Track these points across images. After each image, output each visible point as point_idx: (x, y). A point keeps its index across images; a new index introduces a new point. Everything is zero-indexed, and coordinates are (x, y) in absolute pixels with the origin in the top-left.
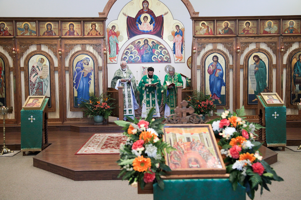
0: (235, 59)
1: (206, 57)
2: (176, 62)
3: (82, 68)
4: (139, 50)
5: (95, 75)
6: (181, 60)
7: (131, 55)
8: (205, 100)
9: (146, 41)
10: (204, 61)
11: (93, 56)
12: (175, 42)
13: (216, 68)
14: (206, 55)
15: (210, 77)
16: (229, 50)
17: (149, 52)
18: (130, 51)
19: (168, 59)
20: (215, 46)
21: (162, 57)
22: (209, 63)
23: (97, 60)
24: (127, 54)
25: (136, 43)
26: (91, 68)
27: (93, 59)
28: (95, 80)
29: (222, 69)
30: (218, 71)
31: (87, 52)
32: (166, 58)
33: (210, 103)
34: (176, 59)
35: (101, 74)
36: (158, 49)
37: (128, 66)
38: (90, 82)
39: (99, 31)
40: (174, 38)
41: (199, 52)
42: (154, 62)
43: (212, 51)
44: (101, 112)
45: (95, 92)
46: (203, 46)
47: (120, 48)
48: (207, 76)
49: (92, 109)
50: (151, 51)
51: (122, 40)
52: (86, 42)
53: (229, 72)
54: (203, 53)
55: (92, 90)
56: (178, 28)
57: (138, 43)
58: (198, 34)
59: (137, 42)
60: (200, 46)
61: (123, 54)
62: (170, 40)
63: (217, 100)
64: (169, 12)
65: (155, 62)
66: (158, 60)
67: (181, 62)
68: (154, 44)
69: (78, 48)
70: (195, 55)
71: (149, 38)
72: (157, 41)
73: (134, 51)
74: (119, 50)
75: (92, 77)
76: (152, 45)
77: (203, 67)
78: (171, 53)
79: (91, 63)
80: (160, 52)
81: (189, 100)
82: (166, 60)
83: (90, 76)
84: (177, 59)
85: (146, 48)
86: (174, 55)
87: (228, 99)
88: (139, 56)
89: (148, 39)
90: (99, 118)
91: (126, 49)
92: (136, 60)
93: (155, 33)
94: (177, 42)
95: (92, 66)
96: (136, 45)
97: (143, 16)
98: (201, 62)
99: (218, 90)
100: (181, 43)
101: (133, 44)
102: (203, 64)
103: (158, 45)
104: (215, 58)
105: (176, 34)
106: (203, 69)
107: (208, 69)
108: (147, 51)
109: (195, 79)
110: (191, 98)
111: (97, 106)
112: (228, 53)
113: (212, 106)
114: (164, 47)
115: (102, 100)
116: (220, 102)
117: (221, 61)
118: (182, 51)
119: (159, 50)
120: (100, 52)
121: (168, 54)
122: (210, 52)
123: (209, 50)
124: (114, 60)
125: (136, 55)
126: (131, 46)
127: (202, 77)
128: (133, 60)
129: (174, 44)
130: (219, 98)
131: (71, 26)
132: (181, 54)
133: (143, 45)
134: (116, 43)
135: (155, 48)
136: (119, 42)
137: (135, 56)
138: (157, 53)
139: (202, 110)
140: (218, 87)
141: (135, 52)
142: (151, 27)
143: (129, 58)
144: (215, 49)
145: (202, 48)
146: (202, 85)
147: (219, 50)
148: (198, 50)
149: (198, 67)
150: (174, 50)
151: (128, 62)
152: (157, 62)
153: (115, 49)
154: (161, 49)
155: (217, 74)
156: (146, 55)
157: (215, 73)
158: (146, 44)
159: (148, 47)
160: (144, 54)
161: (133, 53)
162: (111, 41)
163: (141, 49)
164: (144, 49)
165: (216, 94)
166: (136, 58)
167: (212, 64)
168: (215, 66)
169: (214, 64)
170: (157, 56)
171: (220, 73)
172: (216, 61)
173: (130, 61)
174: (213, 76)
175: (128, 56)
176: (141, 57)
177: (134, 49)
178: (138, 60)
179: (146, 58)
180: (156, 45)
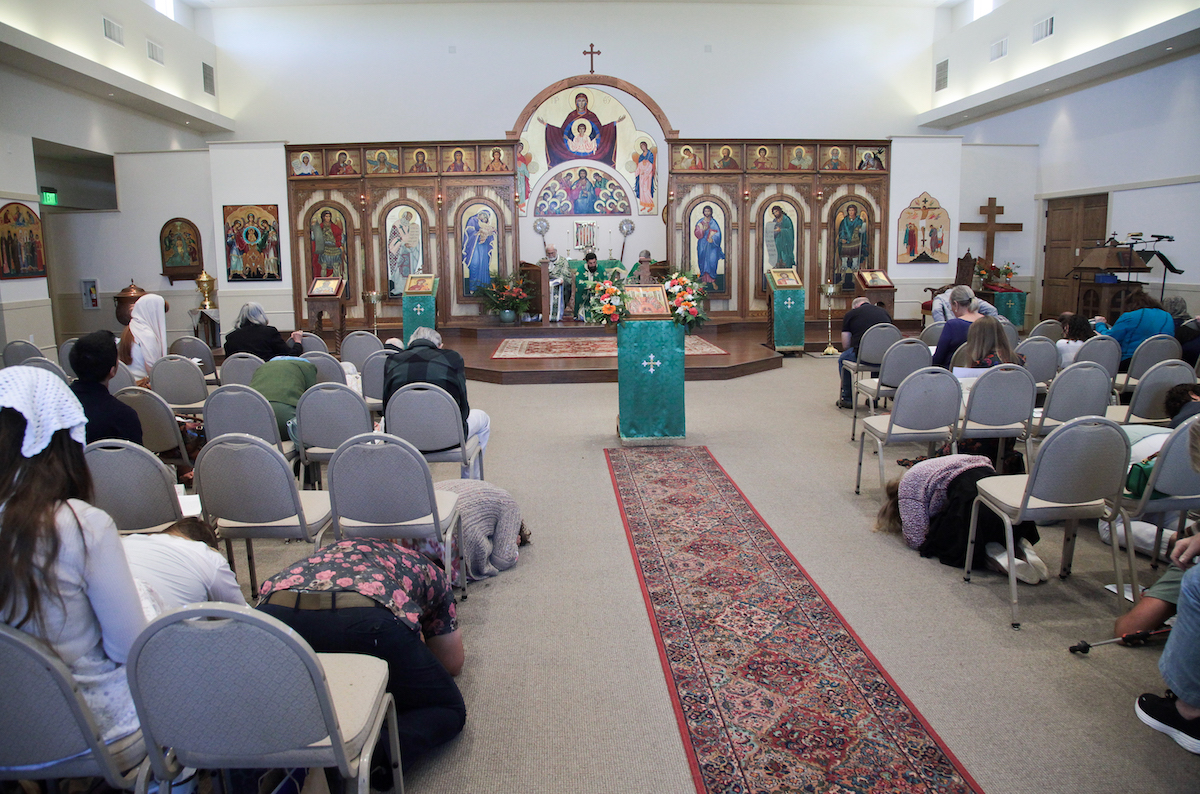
0: (740, 212)
2: (641, 213)
3: (478, 229)
4: (569, 190)
6: (652, 209)
7: (554, 200)
9: (583, 173)
10: (688, 215)
12: (639, 176)
13: (709, 227)
14: (692, 204)
15: (699, 243)
16: (732, 197)
17: (589, 193)
18: (551, 191)
19: (625, 207)
20: (707, 188)
21: (613, 203)
23: (502, 214)
24: (545, 197)
25: (563, 177)
26: (493, 228)
29: (718, 230)
30: (712, 233)
32: (622, 205)
34: (641, 207)
35: (509, 239)
36: (606, 189)
37: (548, 222)
38: (490, 252)
39: (506, 163)
40: (637, 167)
41: (680, 200)
42: (599, 213)
44: (511, 303)
45: (500, 270)
46: (686, 188)
47: (531, 186)
48: (694, 241)
49: (497, 299)
50: (592, 192)
51: (537, 171)
52: (484, 182)
53: (730, 235)
54: (686, 200)
55: (493, 266)
56: (644, 147)
57: (568, 177)
58: (678, 168)
59: (564, 174)
60: (681, 190)
61: (539, 197)
63: (711, 283)
64: (628, 116)
66: (607, 209)
67: (650, 213)
68: (597, 178)
69: (470, 194)
70: (672, 205)
72: (604, 172)
73: (560, 193)
74: (531, 190)
75: (494, 243)
76: (595, 180)
77: (687, 226)
78: (631, 195)
79: (492, 219)
80: (610, 194)
82: (622, 210)
83: (491, 243)
84: (643, 207)
85: (583, 185)
87: (730, 281)
88: (570, 201)
90: (508, 314)
92: (563, 209)
93: (600, 156)
94: (642, 174)
96: (564, 180)
97: (577, 123)
98: (682, 218)
99: (712, 266)
100: (651, 176)
101: (557, 178)
102: (686, 220)
103: (606, 180)
104: (706, 210)
105: (641, 158)
107: (696, 230)
108: (585, 192)
111: (504, 294)
112: (729, 203)
114: (618, 185)
115: (511, 284)
116: (716, 287)
118: (652, 192)
119: (608, 191)
120: (508, 199)
121: (626, 197)
122: (699, 199)
123: (697, 196)
124: (522, 210)
125: (563, 200)
126: (553, 181)
127: (685, 243)
128: (557, 211)
129: (638, 178)
130: (713, 279)
131: (458, 154)
132: (651, 198)
133: (578, 181)
134: (524, 178)
135: (601, 185)
136: (530, 174)
137: (561, 202)
138: (604, 196)
140: (712, 261)
141: (561, 195)
142: (592, 146)
144: (707, 194)
145: (684, 194)
146: (685, 257)
147: (713, 196)
148: (678, 195)
149: (677, 226)
150: (638, 190)
151: (549, 214)
152: (605, 213)
153: (524, 188)
154: (611, 188)
155: (710, 237)
156: (583, 201)
157: (706, 236)
158: (583, 179)
159: (587, 184)
160: (579, 197)
161: (557, 197)
163: (573, 188)
164: (579, 187)
165: (709, 272)
166: (563, 206)
167: (702, 220)
168: (707, 224)
169: (706, 220)
170: (604, 202)
171: (715, 237)
172: (709, 215)
173: (552, 212)
174: (704, 242)
175: (549, 201)
176: (572, 203)
177: (560, 188)
178: (567, 209)
179: (582, 206)
180: (602, 180)
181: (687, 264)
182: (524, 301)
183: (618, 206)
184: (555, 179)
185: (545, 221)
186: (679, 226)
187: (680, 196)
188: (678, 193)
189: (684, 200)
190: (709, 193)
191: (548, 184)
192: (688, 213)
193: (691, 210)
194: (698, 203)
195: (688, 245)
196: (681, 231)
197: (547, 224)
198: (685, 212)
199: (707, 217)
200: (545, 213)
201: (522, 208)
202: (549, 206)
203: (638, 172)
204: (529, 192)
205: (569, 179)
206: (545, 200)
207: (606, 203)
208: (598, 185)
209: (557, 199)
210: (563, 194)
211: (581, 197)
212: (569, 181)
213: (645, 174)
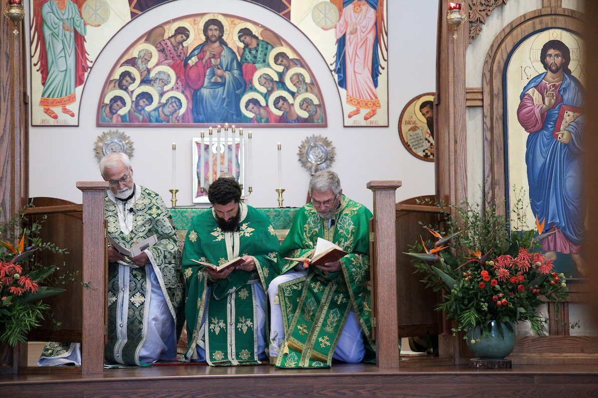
1: (509, 49)
2: (349, 122)
4: (181, 67)
6: (374, 113)
8: (513, 250)
9: (214, 27)
10: (499, 67)
12: (344, 36)
13: (560, 100)
14: (510, 37)
15: (531, 143)
17: (227, 75)
18: (138, 69)
19: (311, 108)
21: (284, 99)
22: (525, 77)
24: (124, 82)
25: (166, 36)
30: (569, 117)
32: (306, 104)
33: (539, 264)
34: (349, 108)
36: (269, 66)
40: (340, 16)
41: (476, 24)
42: (251, 120)
43: (537, 20)
47: (91, 57)
48: (518, 137)
50: (236, 72)
51: (104, 20)
54: (493, 27)
57: (179, 37)
59: (170, 31)
61: (108, 82)
62: (323, 24)
63: (569, 256)
65: (256, 124)
66: (270, 113)
67: (371, 122)
68: (248, 39)
71: (225, 15)
72: (262, 26)
73: (159, 73)
74: (90, 65)
76: (242, 45)
77: (497, 95)
78: (327, 81)
80: (276, 78)
81: (432, 251)
82: (304, 115)
84: (354, 109)
85: (214, 57)
86: (342, 90)
88: (183, 92)
89: (221, 18)
91: (122, 61)
92: (167, 110)
94: (351, 33)
96: (169, 44)
98: (484, 75)
99: (570, 207)
100: (371, 37)
101: (152, 39)
102: (494, 81)
103: (268, 45)
104: (551, 51)
106: (497, 105)
107: (521, 107)
108: (219, 72)
109: (456, 151)
110: (442, 240)
113: (546, 278)
114: (296, 57)
116: (583, 266)
118: (375, 74)
119: (273, 70)
121: (314, 85)
122: (530, 22)
123: (524, 16)
124: (65, 111)
125: (166, 88)
126: (143, 46)
127: (492, 143)
128: (153, 114)
129: (341, 43)
130: (575, 244)
132: (372, 87)
133: (201, 48)
134: (73, 34)
135: (255, 57)
136: (88, 27)
137: (161, 95)
138: (263, 81)
139: (501, 295)
140: (570, 193)
141: (162, 76)
143: (136, 103)
144: (553, 9)
145: (488, 7)
146: (492, 182)
147: (570, 14)
148: (470, 11)
149: (469, 96)
150: (341, 69)
151: (129, 121)
152: (266, 121)
153: (72, 60)
154: (280, 65)
155: (562, 128)
156: (214, 92)
157: (552, 123)
158: (215, 42)
159: (223, 53)
160: (206, 84)
161: (152, 82)
162: (49, 24)
163: (190, 62)
164: (204, 61)
165: (564, 225)
166: (166, 104)
167: (540, 79)
168: (552, 91)
169: (551, 79)
170: (264, 95)
171: (577, 127)
172: (558, 65)
173: (141, 117)
174: (545, 139)
175: (132, 92)
176: (189, 97)
177: (159, 60)
178: (175, 111)
179: (214, 104)
180: (258, 45)
181: (500, 200)
182: (27, 300)
183: (295, 105)
184: (147, 40)
185: (123, 137)
186: (475, 97)
187: (477, 14)
188: (472, 6)
189: (488, 25)
190: (559, 4)
191: (131, 50)
192: (499, 63)
193: (509, 52)
194: (527, 33)
195: (499, 149)
196: (479, 110)
197: (129, 145)
198: (490, 57)
199: (553, 72)
200: (123, 118)
201: (68, 107)
202: (133, 102)
203: (342, 28)
204: (84, 69)
205: (181, 40)
206: (124, 87)
207: (267, 98)
208: (249, 57)
209: (153, 86)
210: (166, 75)
211: (210, 84)
212: (181, 47)
213: (359, 32)
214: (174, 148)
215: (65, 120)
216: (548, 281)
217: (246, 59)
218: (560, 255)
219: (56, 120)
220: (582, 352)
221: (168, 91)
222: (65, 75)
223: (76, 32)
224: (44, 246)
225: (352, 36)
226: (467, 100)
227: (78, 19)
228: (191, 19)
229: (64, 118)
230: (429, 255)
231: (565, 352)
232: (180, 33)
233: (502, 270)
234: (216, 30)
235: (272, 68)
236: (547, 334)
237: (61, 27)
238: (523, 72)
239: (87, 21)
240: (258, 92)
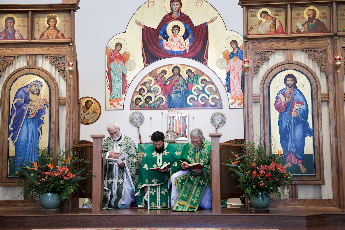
0: (331, 81)
1: (271, 78)
2: (231, 106)
3: (27, 101)
4: (163, 86)
5: (52, 114)
6: (242, 103)
7: (149, 94)
8: (268, 163)
9: (176, 69)
10: (267, 85)
11: (49, 78)
12: (230, 71)
13: (292, 99)
14: (271, 73)
15: (280, 117)
16: (320, 65)
17: (182, 88)
18: (147, 87)
19: (216, 101)
20: (289, 55)
21: (205, 97)
22: (277, 90)
24: (141, 92)
25: (158, 74)
26: (45, 100)
27: (49, 84)
28: (51, 123)
29: (304, 102)
30: (297, 106)
31: (38, 70)
32: (214, 99)
33: (279, 168)
34: (232, 101)
35: (63, 113)
36: (198, 84)
37: (144, 115)
38: (40, 127)
39: (62, 31)
40: (228, 63)
41: (257, 68)
42: (191, 106)
43: (283, 66)
44: (53, 185)
45: (51, 147)
46: (264, 56)
48: (275, 115)
49: (38, 180)
50: (185, 87)
51: (134, 68)
52: (37, 50)
53: (319, 108)
54: (264, 69)
55: (43, 143)
56: (234, 46)
57: (163, 74)
58: (254, 33)
59: (159, 71)
60: (258, 57)
61: (135, 92)
62: (221, 67)
63: (297, 165)
64: (219, 18)
65: (193, 108)
66: (199, 103)
67: (241, 106)
68: (190, 74)
69: (21, 63)
70: (249, 73)
71: (181, 64)
72: (196, 68)
73: (155, 88)
74: (128, 86)
76: (188, 76)
77: (266, 97)
78: (222, 90)
80: (201, 89)
81: (234, 163)
82: (213, 104)
83: (42, 117)
84: (234, 101)
85: (176, 81)
86: (229, 94)
88: (164, 96)
89: (179, 66)
91: (140, 84)
92: (158, 103)
93: (192, 54)
94: (232, 70)
95: (47, 96)
96: (159, 77)
97: (171, 25)
98: (260, 89)
99: (298, 144)
100: (241, 72)
101: (152, 75)
102: (265, 92)
103: (198, 76)
104: (289, 79)
105: (232, 55)
106: (266, 101)
107: (276, 102)
108: (178, 87)
110: (239, 158)
111: (46, 173)
112: (317, 70)
113: (282, 175)
114: (210, 80)
116: (303, 169)
117: (303, 86)
120: (63, 69)
121: (217, 92)
122: (280, 67)
123: (277, 64)
124: (118, 104)
125: (157, 94)
126: (149, 78)
127: (264, 117)
128: (152, 104)
129: (228, 74)
130: (300, 160)
131: (10, 21)
132: (241, 92)
133: (171, 77)
134: (122, 74)
135: (193, 81)
136: (127, 71)
137: (156, 97)
138: (196, 90)
139: (262, 182)
140: (297, 138)
141: (156, 89)
142: (186, 45)
143: (146, 100)
144: (289, 61)
145: (262, 61)
146: (264, 134)
147: (297, 64)
148: (254, 63)
149: (254, 98)
150: (228, 85)
152: (197, 107)
153: (121, 84)
154: (203, 84)
155: (294, 110)
156: (176, 95)
157: (289, 109)
158: (177, 75)
159: (180, 80)
160: (173, 92)
161: (152, 92)
162: (113, 70)
163: (167, 83)
164: (172, 83)
165: (295, 152)
166: (157, 100)
167: (284, 91)
168: (289, 95)
169: (289, 90)
170: (196, 96)
171: (300, 110)
172: (292, 84)
173: (147, 106)
174: (286, 115)
175: (144, 96)
176: (166, 98)
177: (155, 83)
178: (161, 103)
179: (176, 100)
180: (194, 76)
181: (267, 141)
182: (70, 182)
183: (209, 100)
184: (150, 75)
185: (141, 114)
186: (257, 98)
187: (257, 64)
188: (255, 61)
189: (262, 68)
190: (292, 60)
191: (144, 80)
192: (267, 84)
193: (271, 79)
194: (278, 72)
195: (267, 119)
196: (259, 103)
197: (143, 117)
198: (263, 81)
199: (290, 87)
200: (140, 106)
201: (119, 102)
202: (144, 100)
203: (229, 68)
204: (126, 88)
205: (163, 75)
206: (141, 94)
207: (198, 97)
208: (190, 81)
209: (152, 93)
210: (158, 89)
211: (175, 92)
212: (163, 77)
213: (235, 70)
214: (151, 119)
215: (118, 108)
216: (283, 176)
217: (189, 82)
218: (293, 164)
219: (115, 108)
220: (303, 205)
221: (158, 95)
222: (119, 90)
223: (123, 73)
224: (79, 160)
225: (233, 71)
226: (253, 99)
227: (124, 68)
228: (167, 66)
229: (118, 107)
230: (233, 164)
231: (295, 205)
232: (163, 72)
233: (262, 171)
234: (177, 70)
235: (200, 85)
236: (288, 198)
237: (117, 72)
238: (277, 87)
239: (127, 69)
240: (194, 95)
